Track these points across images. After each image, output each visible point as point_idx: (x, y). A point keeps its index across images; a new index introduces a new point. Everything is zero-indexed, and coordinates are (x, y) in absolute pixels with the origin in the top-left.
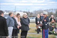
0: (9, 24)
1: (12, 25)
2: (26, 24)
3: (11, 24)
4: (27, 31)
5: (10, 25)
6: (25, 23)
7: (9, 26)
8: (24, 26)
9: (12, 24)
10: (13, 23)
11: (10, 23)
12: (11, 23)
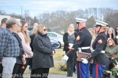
0: (4, 50)
1: (14, 53)
2: (46, 49)
3: (11, 50)
4: (48, 69)
5: (9, 52)
6: (43, 47)
7: (5, 56)
8: (41, 56)
9: (15, 50)
10: (16, 47)
11: (7, 47)
12: (10, 48)
